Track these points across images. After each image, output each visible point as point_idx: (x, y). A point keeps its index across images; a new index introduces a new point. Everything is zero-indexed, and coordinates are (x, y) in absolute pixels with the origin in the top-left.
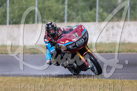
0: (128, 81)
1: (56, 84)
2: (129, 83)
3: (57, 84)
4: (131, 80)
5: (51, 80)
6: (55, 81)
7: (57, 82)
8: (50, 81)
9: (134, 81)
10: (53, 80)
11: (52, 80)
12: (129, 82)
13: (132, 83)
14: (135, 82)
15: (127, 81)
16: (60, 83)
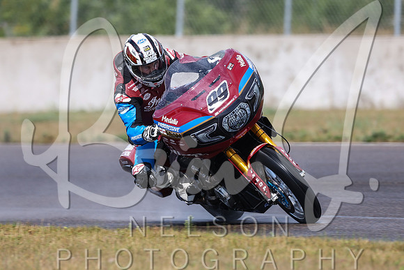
0: (285, 242)
1: (39, 247)
2: (288, 246)
3: (42, 246)
4: (293, 238)
5: (23, 235)
6: (36, 237)
7: (43, 239)
8: (19, 238)
9: (304, 239)
10: (28, 234)
11: (25, 233)
12: (288, 243)
13: (298, 246)
14: (307, 244)
15: (281, 242)
16: (54, 243)
